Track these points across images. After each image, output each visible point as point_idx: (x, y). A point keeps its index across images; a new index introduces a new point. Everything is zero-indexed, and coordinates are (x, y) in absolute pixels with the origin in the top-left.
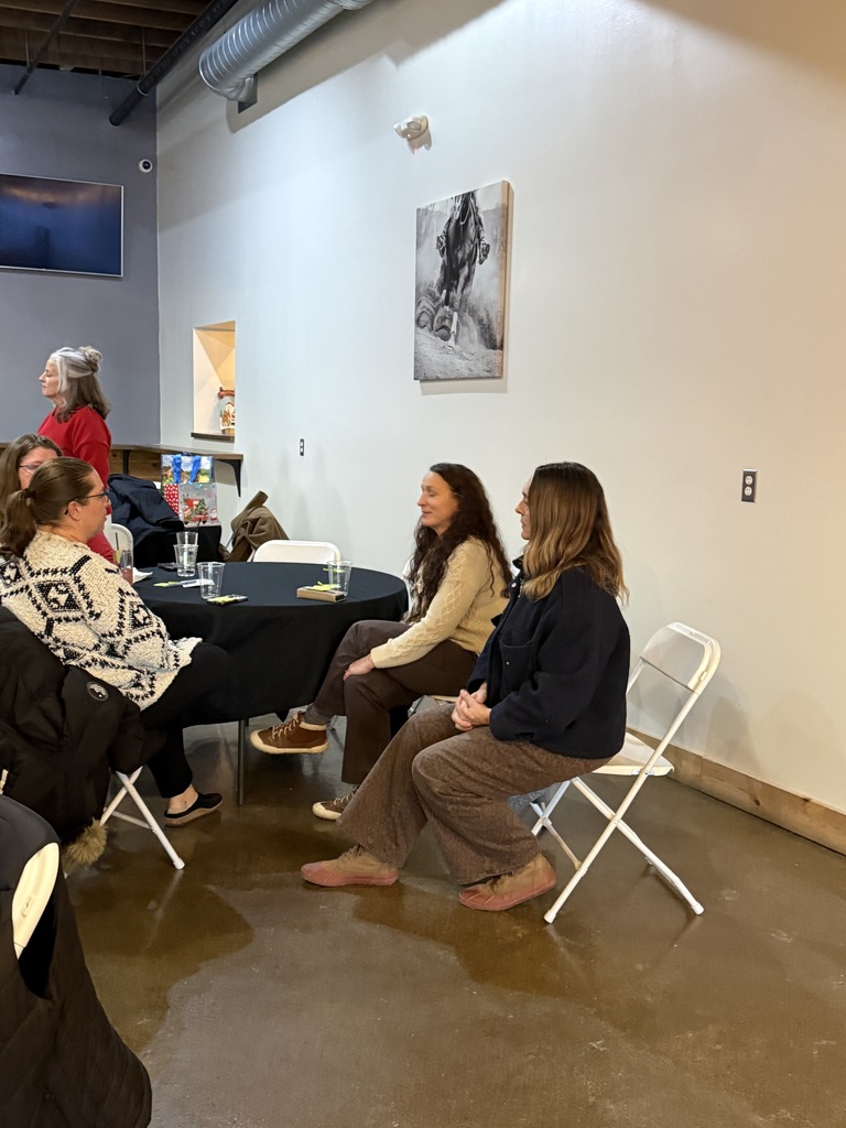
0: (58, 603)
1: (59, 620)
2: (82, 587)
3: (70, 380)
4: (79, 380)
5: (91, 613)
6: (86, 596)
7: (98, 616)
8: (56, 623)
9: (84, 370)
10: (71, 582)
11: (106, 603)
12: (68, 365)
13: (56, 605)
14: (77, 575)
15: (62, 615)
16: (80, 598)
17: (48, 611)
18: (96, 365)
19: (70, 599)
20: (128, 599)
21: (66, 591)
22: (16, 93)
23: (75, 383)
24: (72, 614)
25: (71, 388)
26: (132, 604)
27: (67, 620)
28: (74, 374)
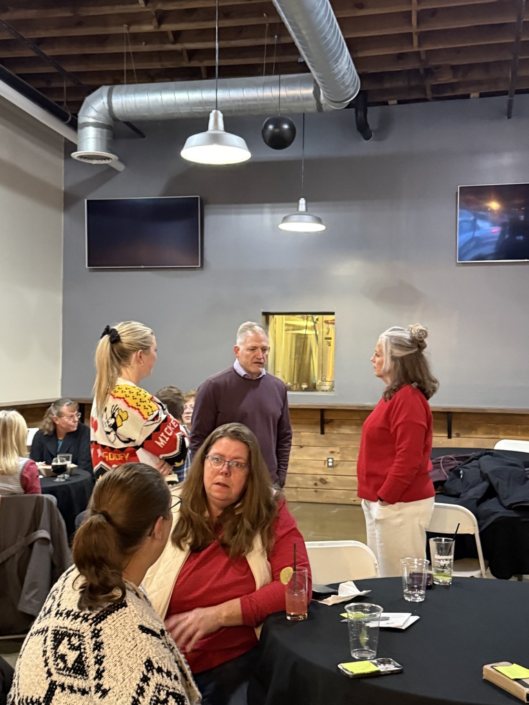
0: (65, 662)
1: (63, 687)
2: (98, 646)
3: (393, 358)
4: (402, 359)
5: (98, 687)
6: (99, 661)
7: (105, 693)
8: (59, 690)
9: (409, 348)
10: (88, 635)
11: (120, 677)
12: (393, 344)
13: (61, 665)
14: (98, 627)
15: (68, 681)
16: (91, 661)
17: (53, 671)
18: (422, 341)
19: (79, 660)
20: (156, 678)
21: (78, 648)
22: (509, 117)
23: (398, 363)
24: (78, 683)
25: (395, 367)
26: (159, 688)
27: (71, 688)
28: (399, 353)
